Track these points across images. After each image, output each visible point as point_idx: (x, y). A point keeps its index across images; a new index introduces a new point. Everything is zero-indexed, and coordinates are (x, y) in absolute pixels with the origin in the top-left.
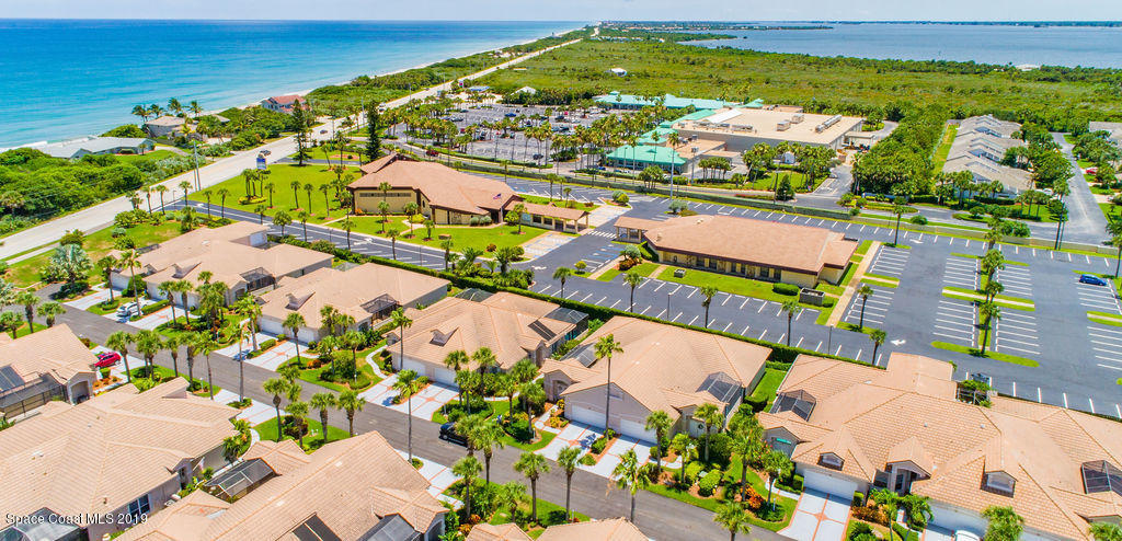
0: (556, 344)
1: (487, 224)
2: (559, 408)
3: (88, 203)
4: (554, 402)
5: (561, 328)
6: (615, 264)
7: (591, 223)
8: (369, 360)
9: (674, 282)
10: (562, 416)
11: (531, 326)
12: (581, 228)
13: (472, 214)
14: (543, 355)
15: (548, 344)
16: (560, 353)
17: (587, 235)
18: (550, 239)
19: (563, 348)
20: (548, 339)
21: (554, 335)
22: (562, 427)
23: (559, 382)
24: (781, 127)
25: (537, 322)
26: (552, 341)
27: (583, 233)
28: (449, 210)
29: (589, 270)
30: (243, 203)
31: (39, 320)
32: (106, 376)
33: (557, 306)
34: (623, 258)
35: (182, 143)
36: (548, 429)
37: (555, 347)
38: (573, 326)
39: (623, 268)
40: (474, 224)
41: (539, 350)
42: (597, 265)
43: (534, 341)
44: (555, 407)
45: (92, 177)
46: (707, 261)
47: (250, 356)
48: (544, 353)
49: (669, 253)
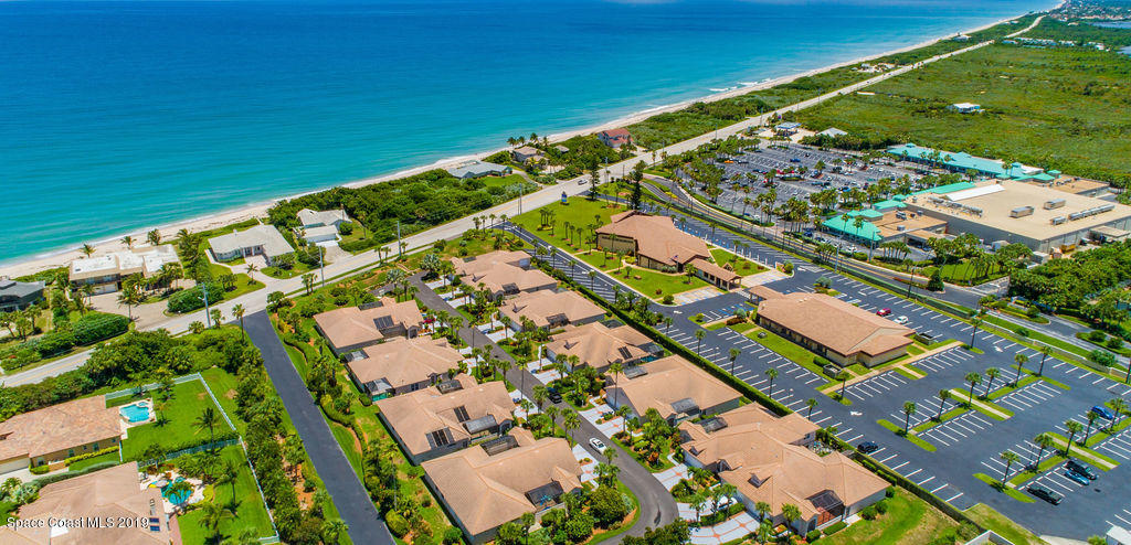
1: (673, 272)
2: (606, 395)
3: (459, 216)
7: (744, 283)
8: (538, 348)
9: (754, 340)
11: (620, 350)
12: (733, 287)
13: (664, 264)
17: (733, 293)
18: (705, 292)
20: (625, 359)
22: (601, 404)
24: (1014, 214)
27: (732, 291)
28: (650, 258)
29: (707, 321)
30: (539, 230)
31: (409, 294)
32: (426, 328)
35: (530, 170)
36: (594, 404)
37: (630, 364)
39: (730, 324)
40: (663, 271)
42: (716, 318)
44: (604, 394)
45: (465, 199)
47: (489, 333)
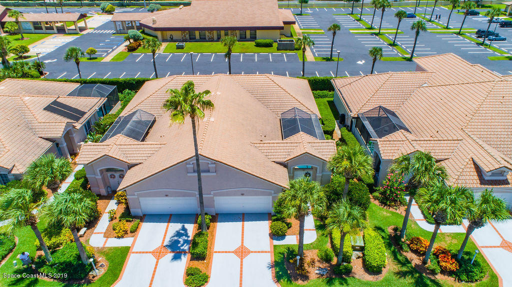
0: (89, 123)
2: (119, 203)
4: (109, 197)
5: (90, 104)
6: (122, 48)
7: (89, 26)
9: (179, 53)
10: (128, 215)
11: (49, 108)
12: (82, 29)
14: (76, 140)
15: (78, 126)
16: (97, 132)
17: (88, 34)
18: (55, 40)
19: (98, 125)
20: (77, 119)
21: (83, 113)
22: (134, 231)
23: (108, 170)
25: (55, 103)
26: (83, 120)
27: (84, 32)
29: (101, 56)
33: (77, 85)
34: (127, 43)
36: (113, 243)
37: (88, 127)
38: (104, 100)
39: (131, 49)
41: (68, 135)
42: (107, 51)
43: (57, 126)
44: (112, 205)
46: (197, 33)
48: (76, 137)
49: (164, 32)
